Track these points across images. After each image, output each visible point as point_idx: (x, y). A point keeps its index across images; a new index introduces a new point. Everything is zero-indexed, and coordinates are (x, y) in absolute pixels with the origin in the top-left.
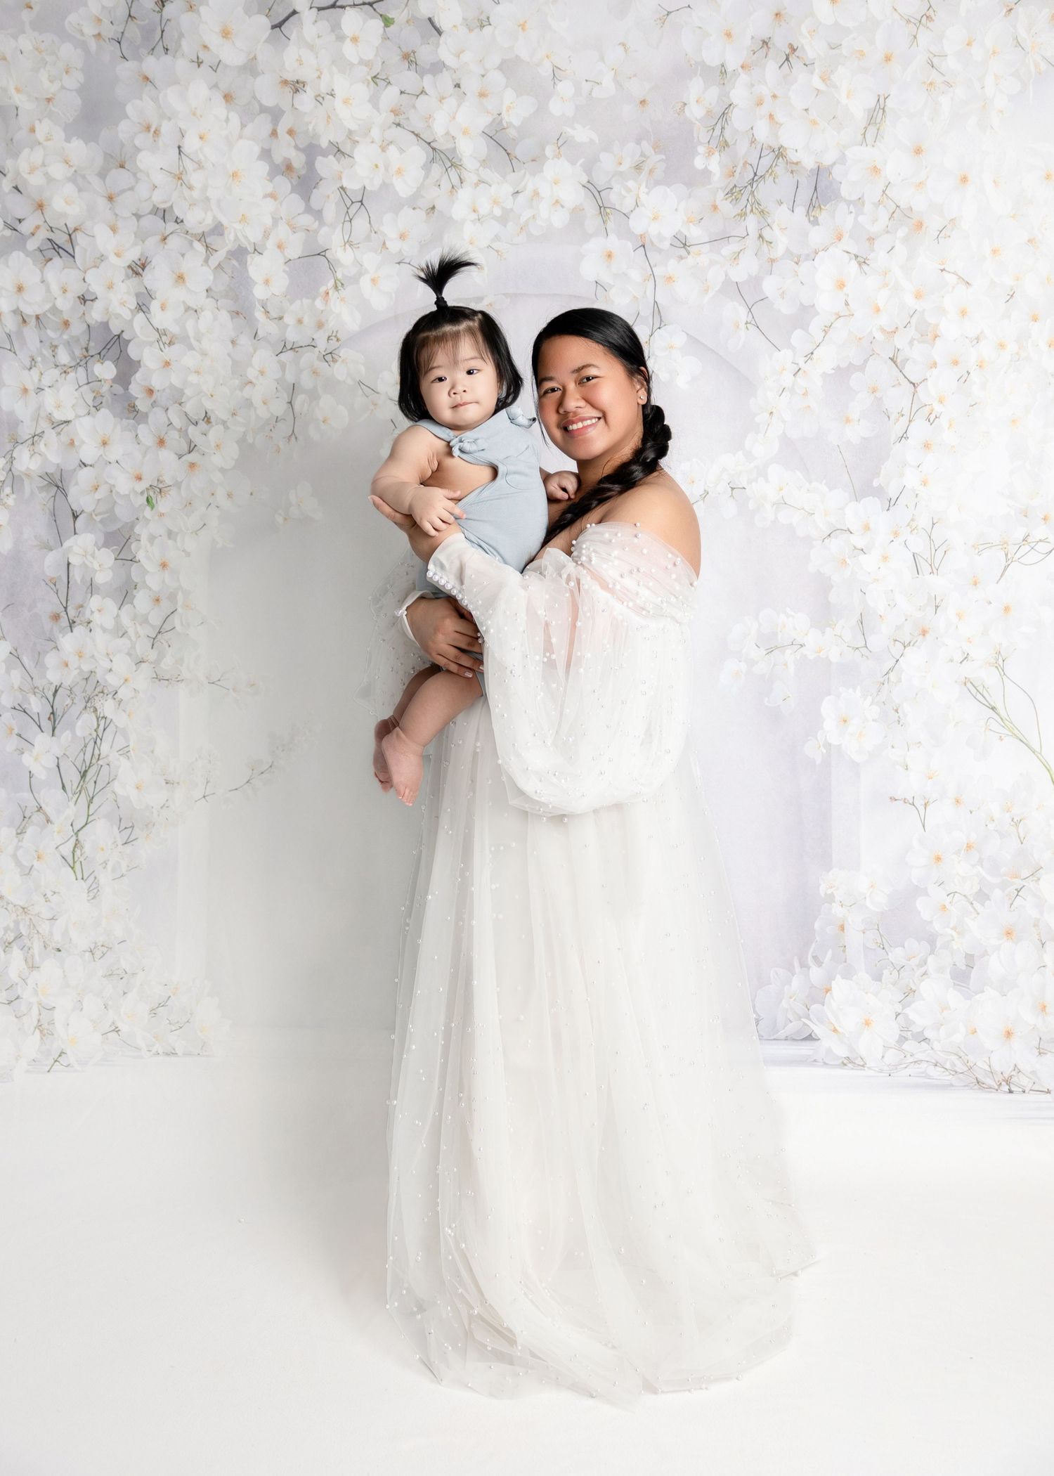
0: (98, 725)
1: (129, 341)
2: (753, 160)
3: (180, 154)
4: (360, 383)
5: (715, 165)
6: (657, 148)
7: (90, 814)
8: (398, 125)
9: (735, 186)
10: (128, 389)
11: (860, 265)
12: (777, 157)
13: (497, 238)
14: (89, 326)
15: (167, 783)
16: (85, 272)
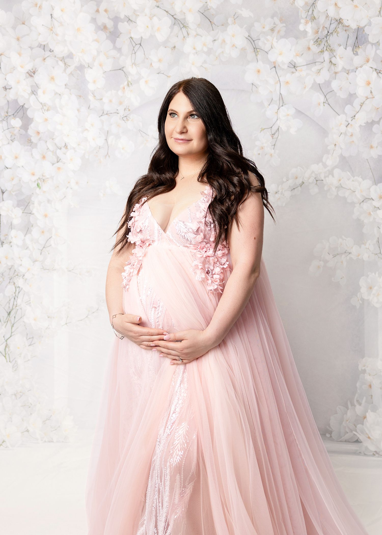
0: (16, 291)
1: (28, 109)
2: (327, 25)
3: (51, 18)
4: (140, 130)
5: (309, 28)
6: (281, 20)
7: (13, 331)
8: (158, 7)
9: (319, 38)
10: (27, 132)
11: (378, 74)
12: (339, 23)
13: (205, 62)
14: (8, 101)
15: (48, 317)
16: (6, 75)
